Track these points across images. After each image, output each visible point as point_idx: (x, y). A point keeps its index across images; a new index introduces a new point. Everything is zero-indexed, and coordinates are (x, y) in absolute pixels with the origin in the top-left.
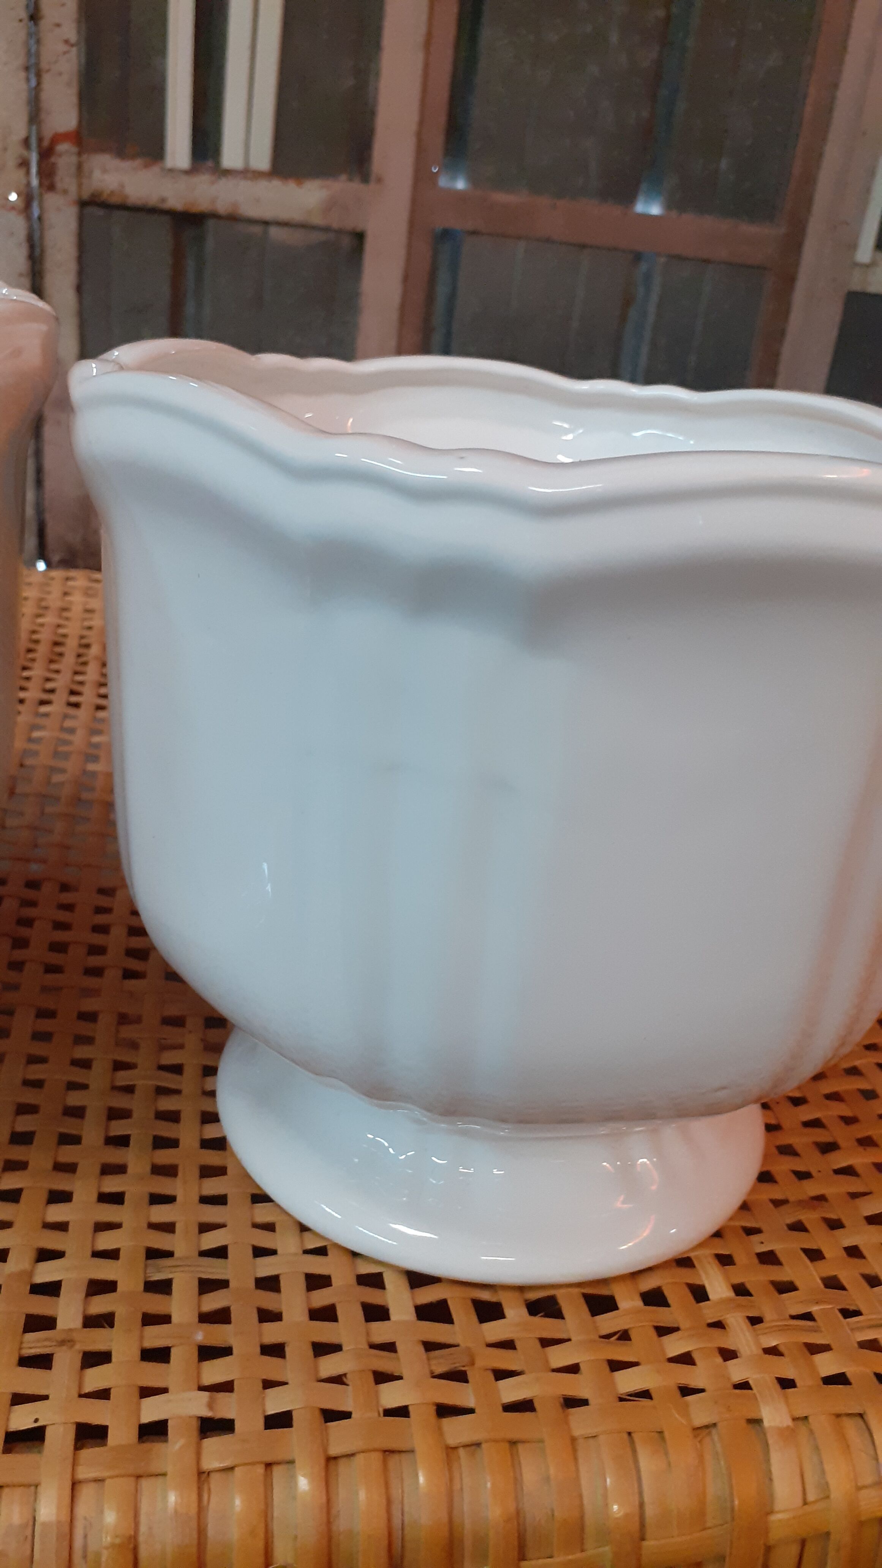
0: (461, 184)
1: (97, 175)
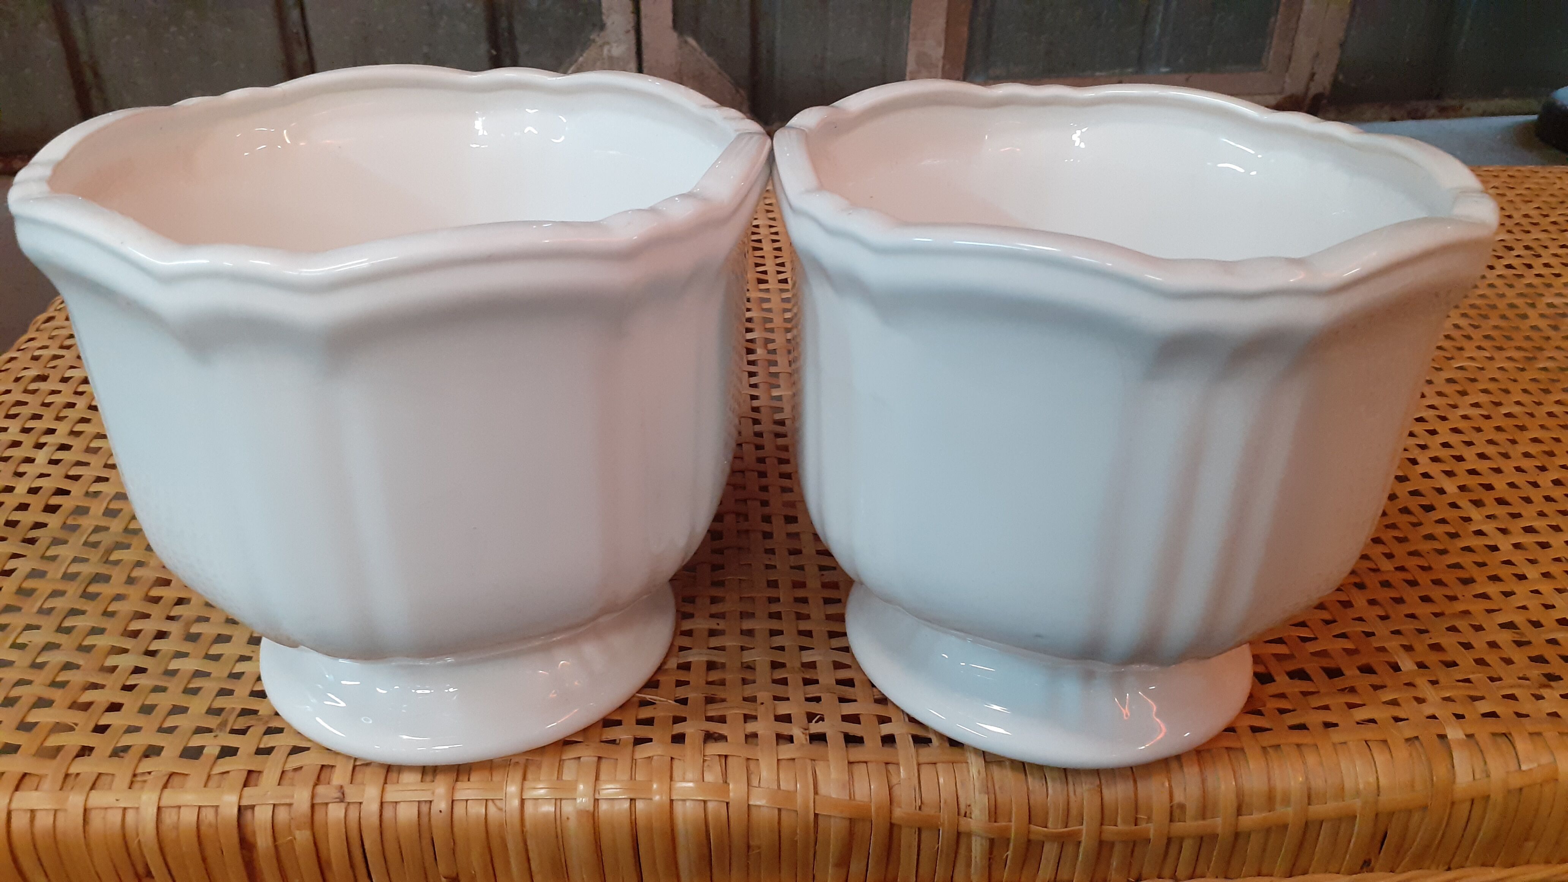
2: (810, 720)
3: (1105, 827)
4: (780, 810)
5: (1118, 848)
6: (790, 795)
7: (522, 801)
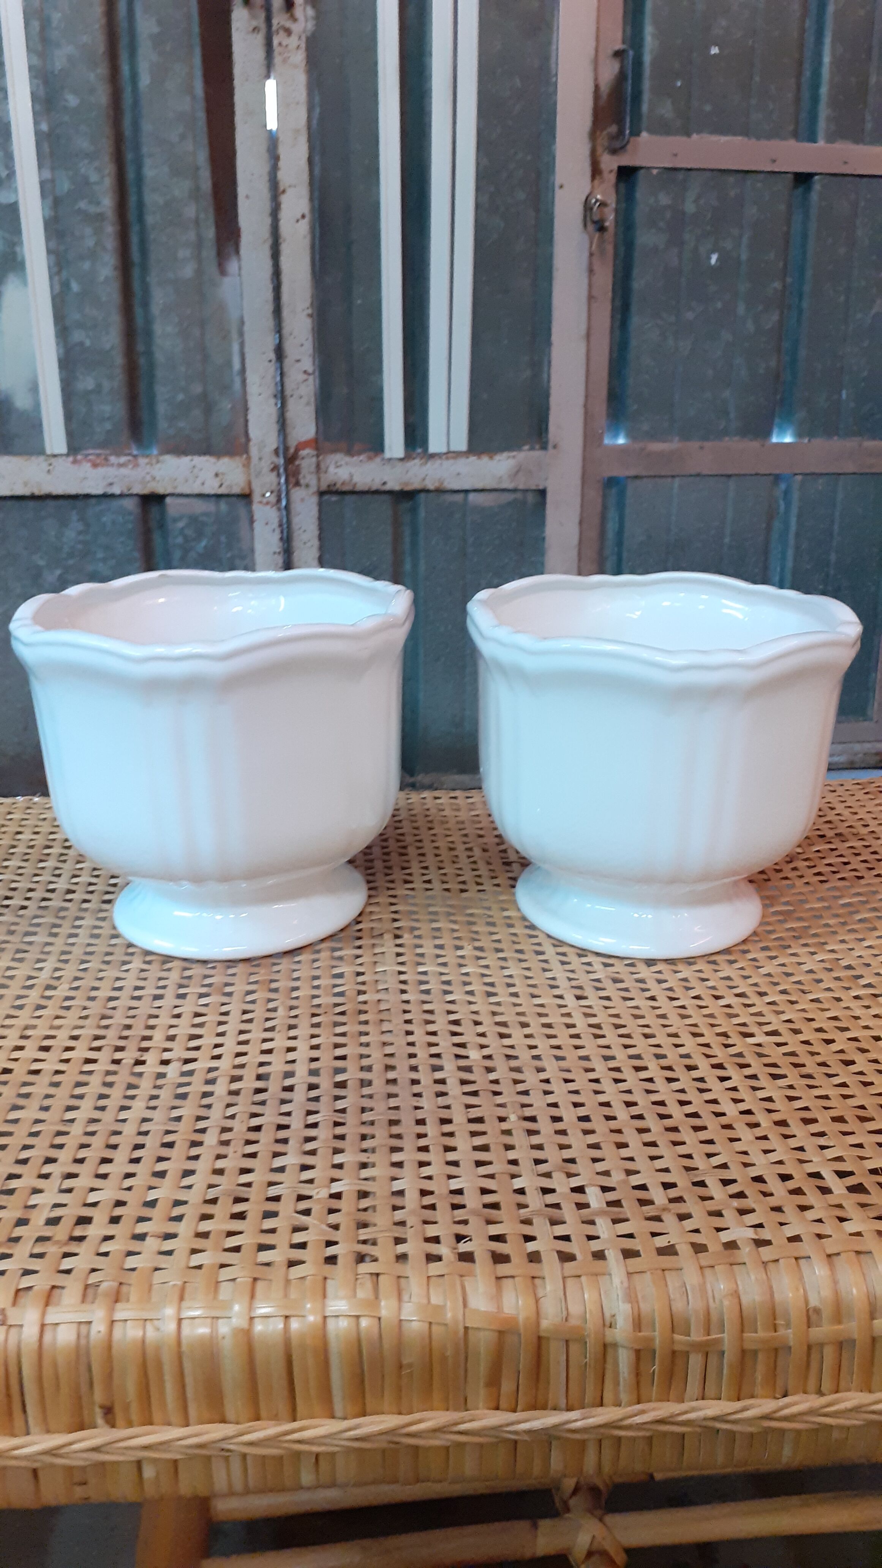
0: (621, 441)
1: (332, 469)
2: (458, 1241)
3: (745, 1335)
4: (430, 1323)
5: (761, 1357)
6: (440, 1309)
7: (180, 1321)
